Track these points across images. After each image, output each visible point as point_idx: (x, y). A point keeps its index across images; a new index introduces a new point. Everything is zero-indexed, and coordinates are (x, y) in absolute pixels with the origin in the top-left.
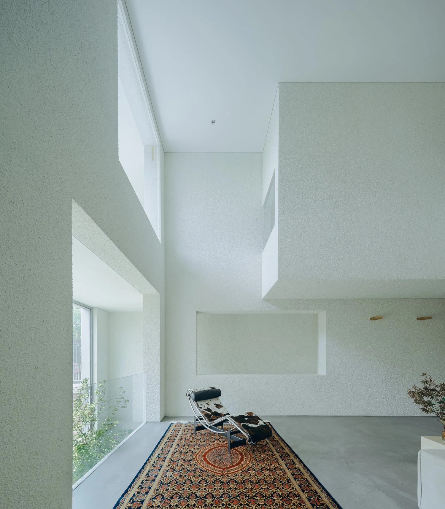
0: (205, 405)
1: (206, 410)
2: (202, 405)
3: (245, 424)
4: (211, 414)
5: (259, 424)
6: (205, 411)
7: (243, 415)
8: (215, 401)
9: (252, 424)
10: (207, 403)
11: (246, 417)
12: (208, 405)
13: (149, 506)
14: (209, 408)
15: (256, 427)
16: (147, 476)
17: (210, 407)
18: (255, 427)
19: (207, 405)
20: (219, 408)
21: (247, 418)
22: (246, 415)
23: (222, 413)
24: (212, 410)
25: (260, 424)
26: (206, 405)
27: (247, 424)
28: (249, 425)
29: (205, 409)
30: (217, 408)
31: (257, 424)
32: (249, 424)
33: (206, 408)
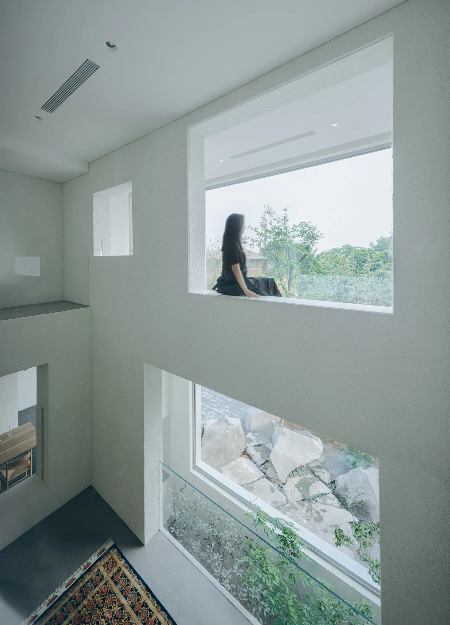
13: (118, 601)
16: (145, 605)
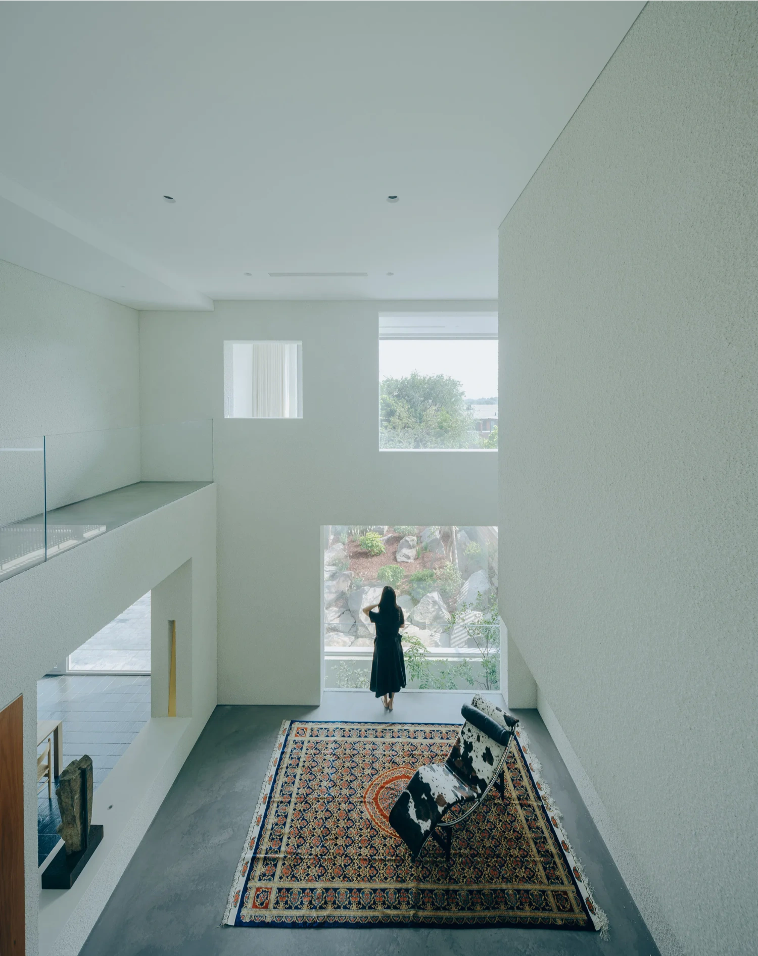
0: (472, 736)
1: (465, 742)
2: (469, 730)
3: (411, 797)
4: (461, 754)
5: (421, 821)
6: (462, 741)
7: (430, 790)
8: (494, 745)
9: (415, 810)
10: (480, 735)
11: (428, 794)
12: (478, 739)
14: (473, 744)
15: (410, 816)
17: (476, 745)
18: (409, 814)
19: (476, 738)
20: (485, 761)
21: (426, 798)
22: (434, 794)
23: (477, 771)
24: (473, 751)
25: (420, 824)
26: (475, 736)
27: (411, 800)
28: (410, 804)
29: (467, 740)
30: (482, 756)
31: (419, 817)
32: (413, 803)
33: (469, 740)
